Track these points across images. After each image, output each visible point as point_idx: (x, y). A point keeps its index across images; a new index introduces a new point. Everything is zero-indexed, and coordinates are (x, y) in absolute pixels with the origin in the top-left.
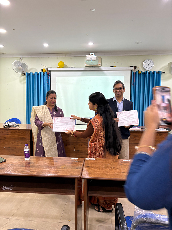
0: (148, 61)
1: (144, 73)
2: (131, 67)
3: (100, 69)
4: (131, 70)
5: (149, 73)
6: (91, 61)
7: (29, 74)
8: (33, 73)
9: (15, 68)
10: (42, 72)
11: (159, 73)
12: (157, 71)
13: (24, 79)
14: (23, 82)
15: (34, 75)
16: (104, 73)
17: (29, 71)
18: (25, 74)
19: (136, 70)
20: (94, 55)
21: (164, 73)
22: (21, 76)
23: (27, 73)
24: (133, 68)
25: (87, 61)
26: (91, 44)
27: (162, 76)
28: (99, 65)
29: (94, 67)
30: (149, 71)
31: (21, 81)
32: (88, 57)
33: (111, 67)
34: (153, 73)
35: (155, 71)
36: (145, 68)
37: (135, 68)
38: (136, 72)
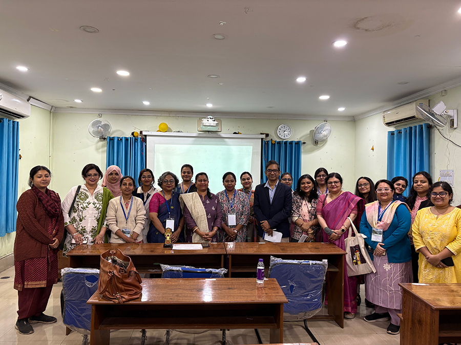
0: (284, 127)
1: (279, 143)
2: (261, 134)
3: (220, 135)
4: (262, 139)
5: (286, 143)
6: (208, 127)
7: (112, 139)
8: (118, 138)
9: (92, 130)
10: (132, 136)
11: (298, 143)
12: (296, 140)
13: (103, 146)
14: (101, 150)
15: (120, 140)
16: (225, 141)
17: (112, 134)
18: (105, 139)
19: (268, 139)
20: (213, 120)
21: (304, 143)
22: (98, 142)
23: (110, 137)
24: (264, 136)
25: (204, 127)
26: (209, 106)
27: (302, 148)
28: (219, 130)
29: (211, 134)
30: (285, 140)
31: (97, 149)
32: (205, 121)
33: (235, 133)
34: (291, 143)
35: (293, 141)
36: (280, 136)
37: (267, 135)
38: (268, 142)
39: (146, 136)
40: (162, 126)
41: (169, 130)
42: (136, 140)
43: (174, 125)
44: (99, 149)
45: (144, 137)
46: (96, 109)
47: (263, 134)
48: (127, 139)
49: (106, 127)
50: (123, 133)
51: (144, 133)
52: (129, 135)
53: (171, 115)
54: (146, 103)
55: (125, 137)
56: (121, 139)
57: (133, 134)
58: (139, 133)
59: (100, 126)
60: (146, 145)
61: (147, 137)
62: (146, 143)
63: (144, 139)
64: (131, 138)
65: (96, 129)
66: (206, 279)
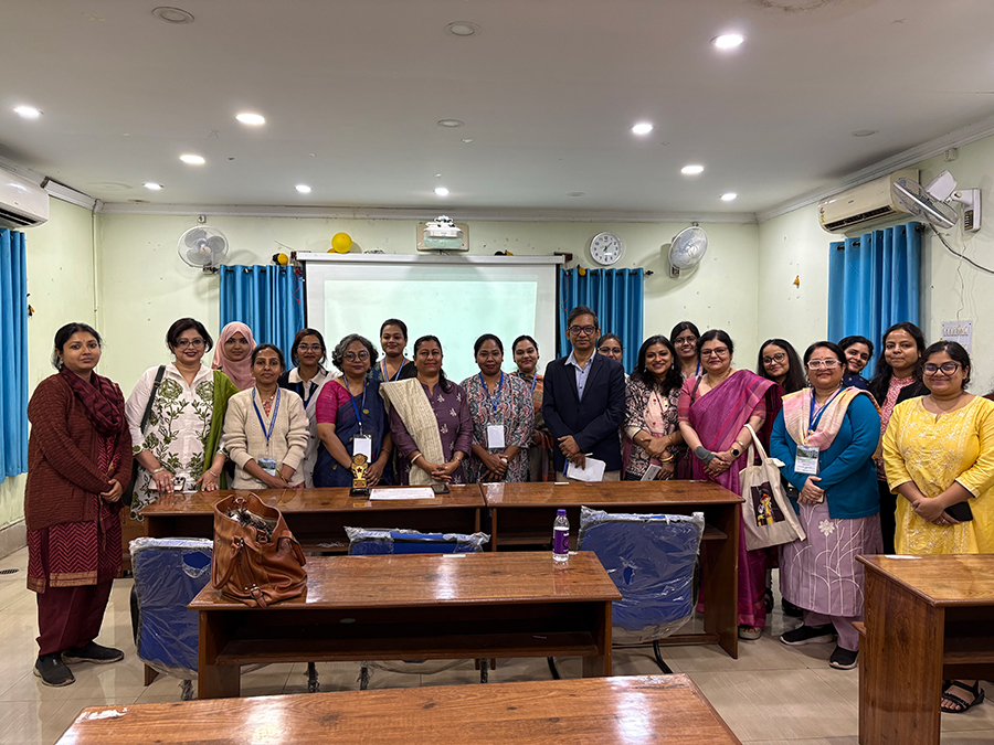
0: (606, 238)
1: (595, 274)
2: (556, 254)
3: (466, 259)
4: (558, 266)
5: (609, 273)
6: (441, 241)
7: (230, 271)
8: (244, 267)
9: (185, 250)
10: (274, 264)
11: (635, 274)
12: (632, 267)
13: (211, 287)
14: (206, 295)
15: (246, 272)
16: (476, 272)
17: (229, 261)
18: (214, 270)
19: (572, 265)
20: (451, 223)
21: (649, 273)
22: (201, 277)
23: (225, 266)
24: (561, 259)
25: (431, 240)
26: (442, 193)
27: (646, 284)
28: (462, 248)
29: (446, 257)
30: (607, 268)
31: (199, 293)
32: (433, 228)
33: (499, 253)
34: (621, 273)
35: (624, 270)
36: (597, 259)
37: (569, 257)
38: (570, 271)
39: (304, 262)
40: (339, 240)
41: (354, 249)
42: (283, 271)
43: (366, 237)
44: (203, 292)
45: (300, 265)
46: (193, 205)
47: (561, 254)
48: (262, 270)
49: (217, 243)
50: (255, 257)
51: (300, 257)
52: (267, 262)
53: (358, 216)
54: (303, 189)
55: (259, 267)
56: (251, 271)
57: (275, 258)
58: (289, 256)
59: (203, 242)
60: (305, 283)
61: (307, 266)
62: (305, 278)
63: (300, 271)
64: (271, 267)
65: (194, 249)
66: (445, 556)
